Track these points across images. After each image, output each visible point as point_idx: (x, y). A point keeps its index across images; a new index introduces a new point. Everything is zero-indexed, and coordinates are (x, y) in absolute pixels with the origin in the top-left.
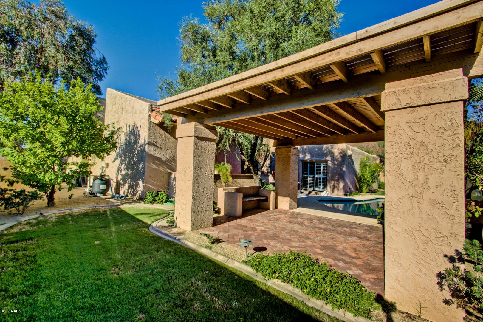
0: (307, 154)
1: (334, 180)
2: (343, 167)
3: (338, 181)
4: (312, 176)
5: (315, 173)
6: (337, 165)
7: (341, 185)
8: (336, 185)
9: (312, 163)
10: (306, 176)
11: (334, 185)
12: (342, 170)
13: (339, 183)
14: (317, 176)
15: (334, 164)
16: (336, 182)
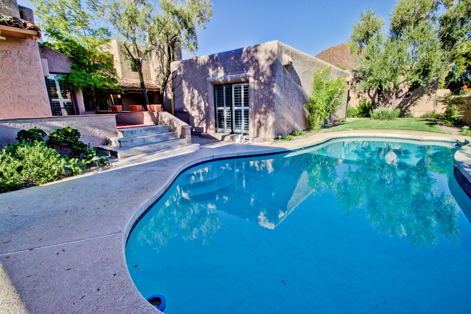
0: (219, 68)
1: (260, 113)
2: (273, 87)
3: (265, 113)
4: (229, 108)
5: (233, 103)
6: (265, 84)
7: (271, 119)
8: (263, 121)
9: (229, 85)
10: (221, 108)
11: (259, 122)
12: (271, 93)
13: (268, 116)
14: (236, 108)
15: (260, 83)
16: (262, 116)
